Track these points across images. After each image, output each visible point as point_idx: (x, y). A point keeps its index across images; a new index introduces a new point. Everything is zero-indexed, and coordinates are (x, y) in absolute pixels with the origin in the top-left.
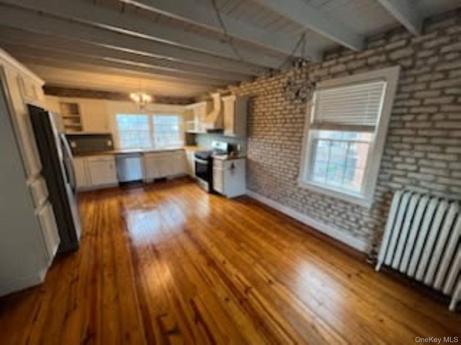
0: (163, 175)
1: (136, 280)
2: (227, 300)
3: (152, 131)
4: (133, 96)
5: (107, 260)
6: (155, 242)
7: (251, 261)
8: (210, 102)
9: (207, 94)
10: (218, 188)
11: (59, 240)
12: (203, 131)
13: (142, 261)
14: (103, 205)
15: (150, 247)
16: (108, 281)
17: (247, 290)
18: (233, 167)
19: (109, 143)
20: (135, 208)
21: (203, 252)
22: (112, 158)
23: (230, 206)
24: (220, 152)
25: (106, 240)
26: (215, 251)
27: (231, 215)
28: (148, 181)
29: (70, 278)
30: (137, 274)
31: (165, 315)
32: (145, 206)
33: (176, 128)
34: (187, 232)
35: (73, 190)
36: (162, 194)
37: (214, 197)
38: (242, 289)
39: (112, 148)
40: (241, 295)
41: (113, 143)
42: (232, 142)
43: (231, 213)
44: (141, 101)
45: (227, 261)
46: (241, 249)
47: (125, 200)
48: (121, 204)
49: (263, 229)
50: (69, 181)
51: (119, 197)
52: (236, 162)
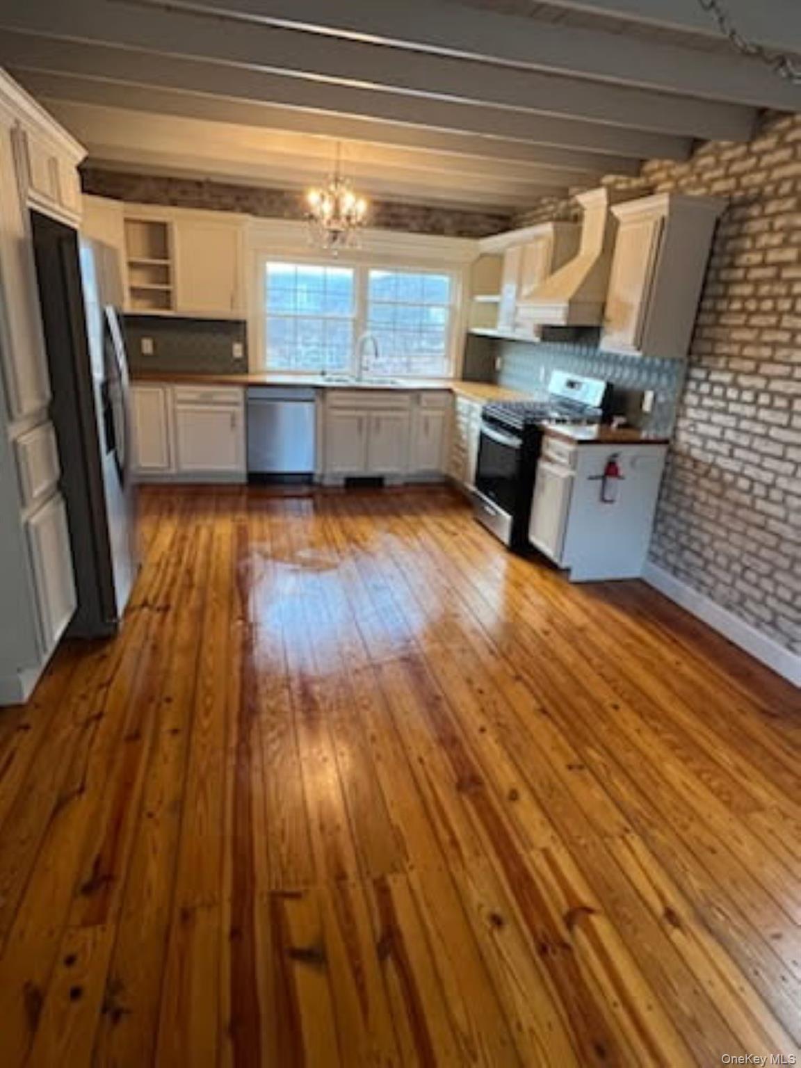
0: (376, 470)
1: (238, 768)
2: (497, 921)
3: (360, 323)
4: (313, 197)
5: (175, 687)
6: (311, 671)
7: (611, 820)
8: (568, 226)
9: (565, 194)
10: (543, 537)
11: (73, 602)
12: (527, 333)
13: (265, 717)
14: (198, 529)
15: (295, 684)
16: (169, 745)
17: (576, 914)
18: (611, 469)
19: (237, 350)
20: (275, 556)
21: (450, 741)
22: (236, 394)
23: (574, 609)
24: (574, 413)
25: (184, 632)
26: (490, 749)
27: (571, 640)
28: (328, 482)
29: (84, 710)
30: (244, 751)
31: (296, 896)
32: (305, 554)
33: (439, 316)
34: (411, 663)
35: (121, 473)
36: (362, 526)
37: (526, 568)
38: (557, 907)
39: (243, 365)
40: (550, 925)
41: (245, 349)
42: (626, 378)
43: (574, 635)
44: (336, 215)
45: (525, 796)
46: (580, 766)
47: (256, 526)
48: (242, 536)
49: (685, 718)
50: (111, 445)
51: (242, 516)
52: (626, 454)
